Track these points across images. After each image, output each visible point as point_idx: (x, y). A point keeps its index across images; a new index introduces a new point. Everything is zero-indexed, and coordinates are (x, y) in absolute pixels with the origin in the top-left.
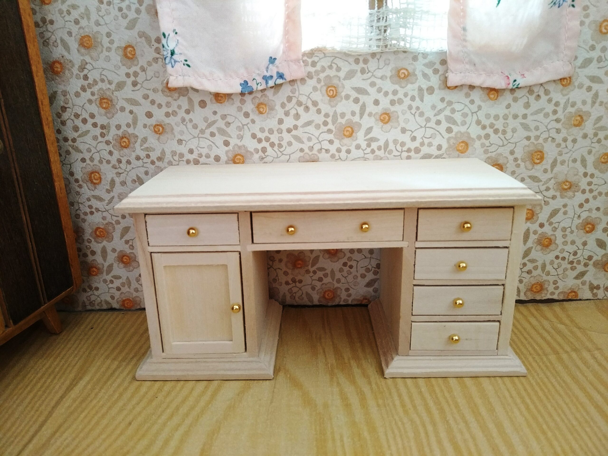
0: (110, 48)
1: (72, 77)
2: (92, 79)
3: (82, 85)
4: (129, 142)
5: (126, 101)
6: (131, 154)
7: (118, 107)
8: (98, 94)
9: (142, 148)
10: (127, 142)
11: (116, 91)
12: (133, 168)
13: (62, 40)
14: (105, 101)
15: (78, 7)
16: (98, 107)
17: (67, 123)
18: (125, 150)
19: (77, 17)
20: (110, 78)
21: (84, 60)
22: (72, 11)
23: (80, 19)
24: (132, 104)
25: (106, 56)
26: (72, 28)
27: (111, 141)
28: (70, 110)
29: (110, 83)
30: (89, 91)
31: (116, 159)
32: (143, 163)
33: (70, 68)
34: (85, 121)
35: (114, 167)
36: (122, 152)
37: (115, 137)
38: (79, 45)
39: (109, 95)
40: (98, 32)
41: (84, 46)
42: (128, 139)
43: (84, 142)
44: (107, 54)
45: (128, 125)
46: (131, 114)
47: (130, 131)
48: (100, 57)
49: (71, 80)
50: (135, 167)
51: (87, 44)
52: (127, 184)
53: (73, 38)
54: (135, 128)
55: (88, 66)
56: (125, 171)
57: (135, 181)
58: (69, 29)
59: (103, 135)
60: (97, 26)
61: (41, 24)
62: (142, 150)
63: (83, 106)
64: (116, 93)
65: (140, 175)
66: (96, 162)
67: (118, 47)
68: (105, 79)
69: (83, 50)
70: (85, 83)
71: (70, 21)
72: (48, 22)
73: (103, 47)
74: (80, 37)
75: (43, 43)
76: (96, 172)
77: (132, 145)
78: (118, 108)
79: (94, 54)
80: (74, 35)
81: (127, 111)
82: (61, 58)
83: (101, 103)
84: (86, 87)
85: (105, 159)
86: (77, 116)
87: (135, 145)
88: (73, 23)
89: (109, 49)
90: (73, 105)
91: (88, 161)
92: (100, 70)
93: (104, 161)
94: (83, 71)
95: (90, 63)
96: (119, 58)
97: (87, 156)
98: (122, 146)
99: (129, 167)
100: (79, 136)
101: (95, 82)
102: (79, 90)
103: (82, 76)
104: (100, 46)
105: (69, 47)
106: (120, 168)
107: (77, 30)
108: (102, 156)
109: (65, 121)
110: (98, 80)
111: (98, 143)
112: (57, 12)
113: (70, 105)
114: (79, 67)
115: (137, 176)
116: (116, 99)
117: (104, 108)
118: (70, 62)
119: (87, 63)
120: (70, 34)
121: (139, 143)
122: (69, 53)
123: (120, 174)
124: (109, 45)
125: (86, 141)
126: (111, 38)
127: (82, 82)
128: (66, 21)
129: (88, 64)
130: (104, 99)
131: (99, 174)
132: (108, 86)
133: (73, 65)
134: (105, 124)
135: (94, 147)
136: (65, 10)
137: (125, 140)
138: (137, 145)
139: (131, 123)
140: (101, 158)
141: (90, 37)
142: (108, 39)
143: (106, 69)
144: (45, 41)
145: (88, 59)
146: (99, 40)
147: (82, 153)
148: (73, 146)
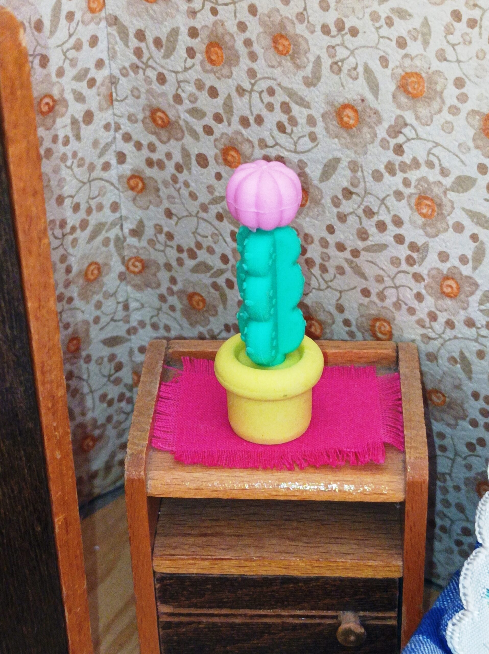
0: (458, 109)
1: (372, 142)
2: (411, 157)
3: (389, 163)
4: (458, 288)
5: (467, 214)
6: (458, 313)
7: (451, 221)
8: (416, 187)
9: (483, 307)
10: (455, 290)
11: (453, 191)
12: (456, 338)
13: (368, 71)
14: (429, 203)
15: (410, 15)
16: (411, 209)
17: (348, 219)
18: (449, 302)
19: (405, 34)
20: (446, 164)
21: (401, 117)
22: (396, 20)
23: (408, 40)
24: (478, 223)
25: (447, 122)
26: (390, 52)
27: (425, 277)
28: (359, 199)
29: (444, 172)
30: (400, 176)
31: (426, 310)
32: (479, 335)
33: (373, 125)
34: (382, 227)
35: (420, 323)
36: (440, 302)
37: (434, 272)
38: (398, 87)
39: (437, 195)
40: (438, 73)
41: (407, 92)
42: (457, 283)
43: (372, 262)
44: (450, 118)
45: (463, 260)
46: (475, 242)
47: (466, 270)
48: (434, 119)
49: (370, 147)
50: (460, 336)
51: (414, 89)
52: (440, 361)
53: (388, 72)
54: (475, 268)
55: (407, 131)
56: (440, 337)
57: (456, 362)
58: (384, 52)
59: (410, 261)
60: (440, 61)
61: (334, 31)
62: (481, 311)
63: (384, 199)
64: (452, 195)
65: (467, 354)
66: (389, 302)
67: (473, 111)
68: (436, 162)
69: (403, 99)
70: (397, 159)
71: (389, 39)
72: (346, 30)
73: (443, 102)
74: (403, 73)
75: (331, 67)
76: (385, 320)
77: (462, 296)
78: (451, 223)
79: (424, 111)
80: (391, 65)
81: (467, 233)
82: (360, 101)
83: (418, 204)
84: (397, 167)
85: (406, 304)
86: (369, 213)
87: (470, 299)
88: (394, 43)
89: (454, 110)
90: (365, 192)
91: (374, 298)
92: (430, 145)
93: (404, 307)
94: (395, 137)
95: (413, 127)
96: (471, 132)
97: (375, 288)
98: (443, 293)
99: (449, 333)
100: (367, 249)
101: (416, 164)
102: (382, 168)
103: (392, 146)
104: (438, 99)
105: (377, 86)
106: (431, 328)
107: (399, 57)
108: (401, 297)
109: (345, 216)
110: (421, 161)
111: (400, 272)
112: (367, 16)
113: (360, 190)
114: (390, 127)
115: (462, 353)
116: (449, 204)
117: (424, 216)
118: (375, 113)
119: (406, 125)
120: (384, 61)
121: (479, 297)
122: (376, 97)
123: (430, 338)
124: (455, 102)
125: (377, 261)
126: (464, 90)
127: (390, 155)
128: (382, 37)
129: (409, 128)
130: (426, 198)
131: (389, 323)
132: (440, 178)
133: (379, 121)
134: (420, 244)
135: (389, 276)
136: (383, 16)
137: (450, 282)
138: (474, 300)
139: (470, 257)
140: (398, 299)
141: (421, 77)
142: (457, 92)
143: (441, 146)
144: (336, 63)
145: (409, 117)
146: (438, 88)
147: (366, 279)
148: (352, 262)
